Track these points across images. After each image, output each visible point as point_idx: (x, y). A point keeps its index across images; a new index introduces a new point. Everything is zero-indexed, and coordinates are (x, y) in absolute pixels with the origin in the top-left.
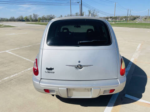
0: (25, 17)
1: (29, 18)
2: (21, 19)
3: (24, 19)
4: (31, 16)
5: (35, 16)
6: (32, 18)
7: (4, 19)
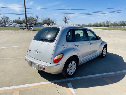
0: (99, 24)
1: (102, 24)
2: (96, 25)
3: (98, 25)
4: (104, 22)
5: (107, 22)
6: (104, 24)
7: (85, 25)
